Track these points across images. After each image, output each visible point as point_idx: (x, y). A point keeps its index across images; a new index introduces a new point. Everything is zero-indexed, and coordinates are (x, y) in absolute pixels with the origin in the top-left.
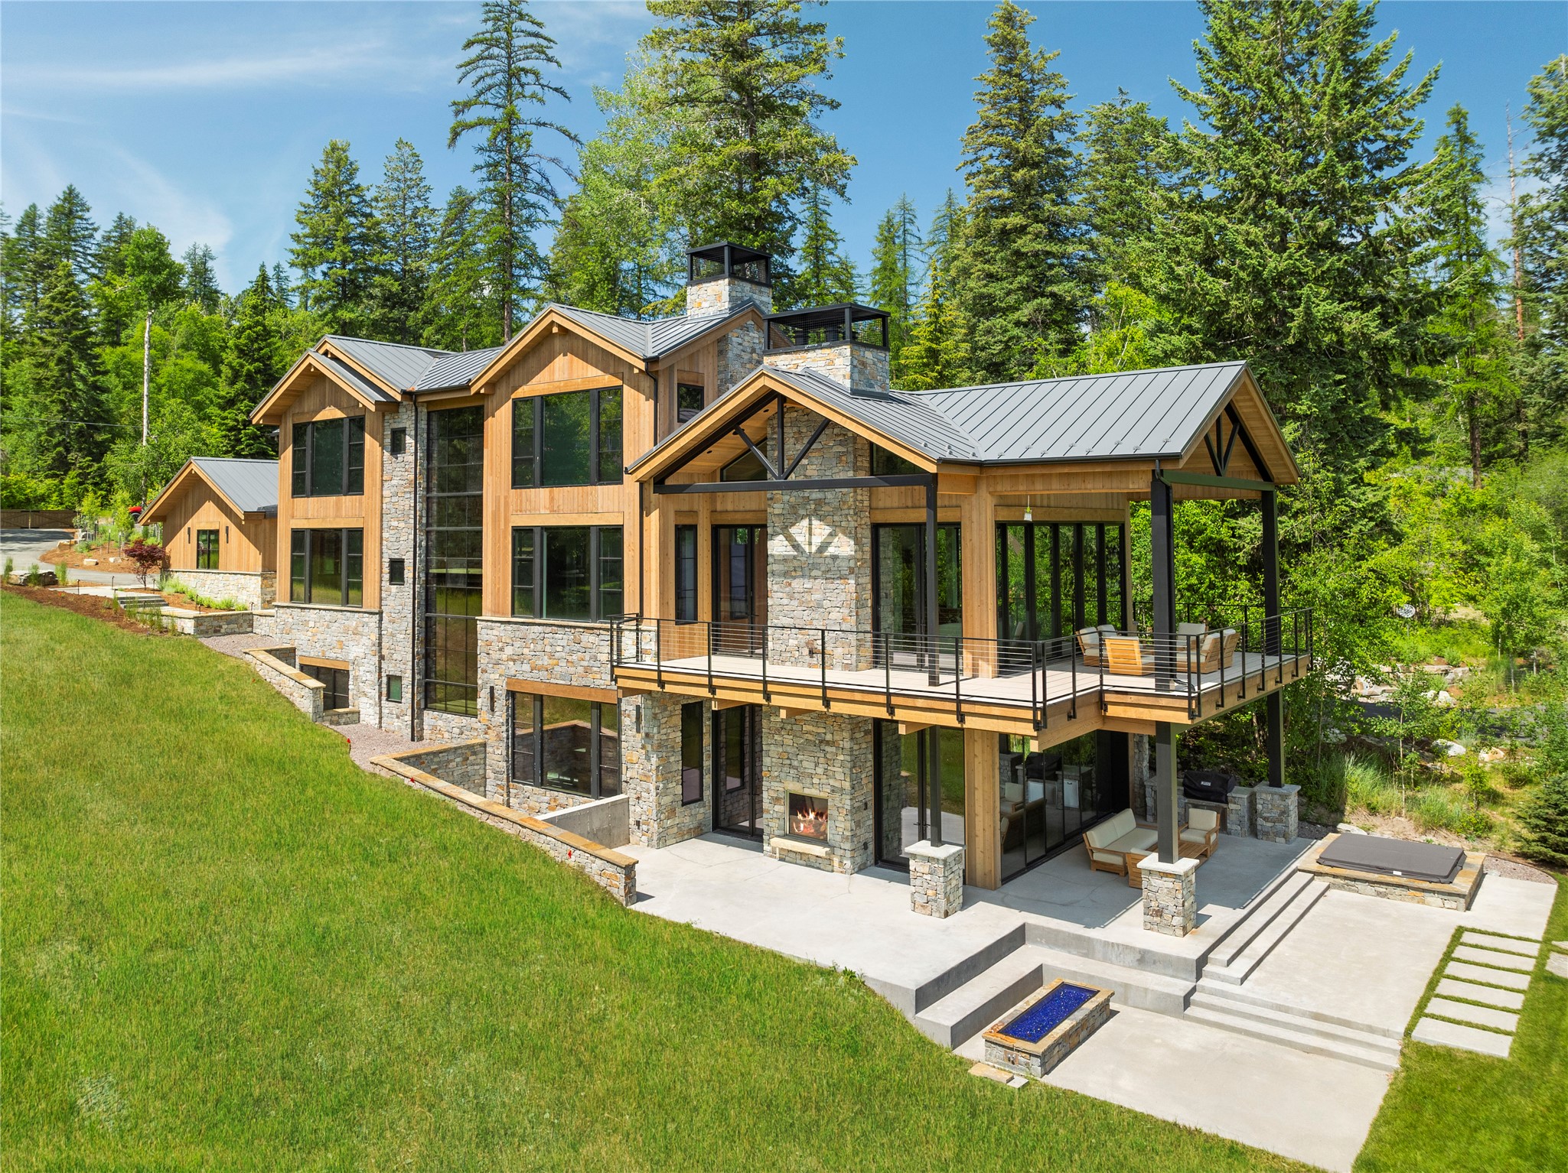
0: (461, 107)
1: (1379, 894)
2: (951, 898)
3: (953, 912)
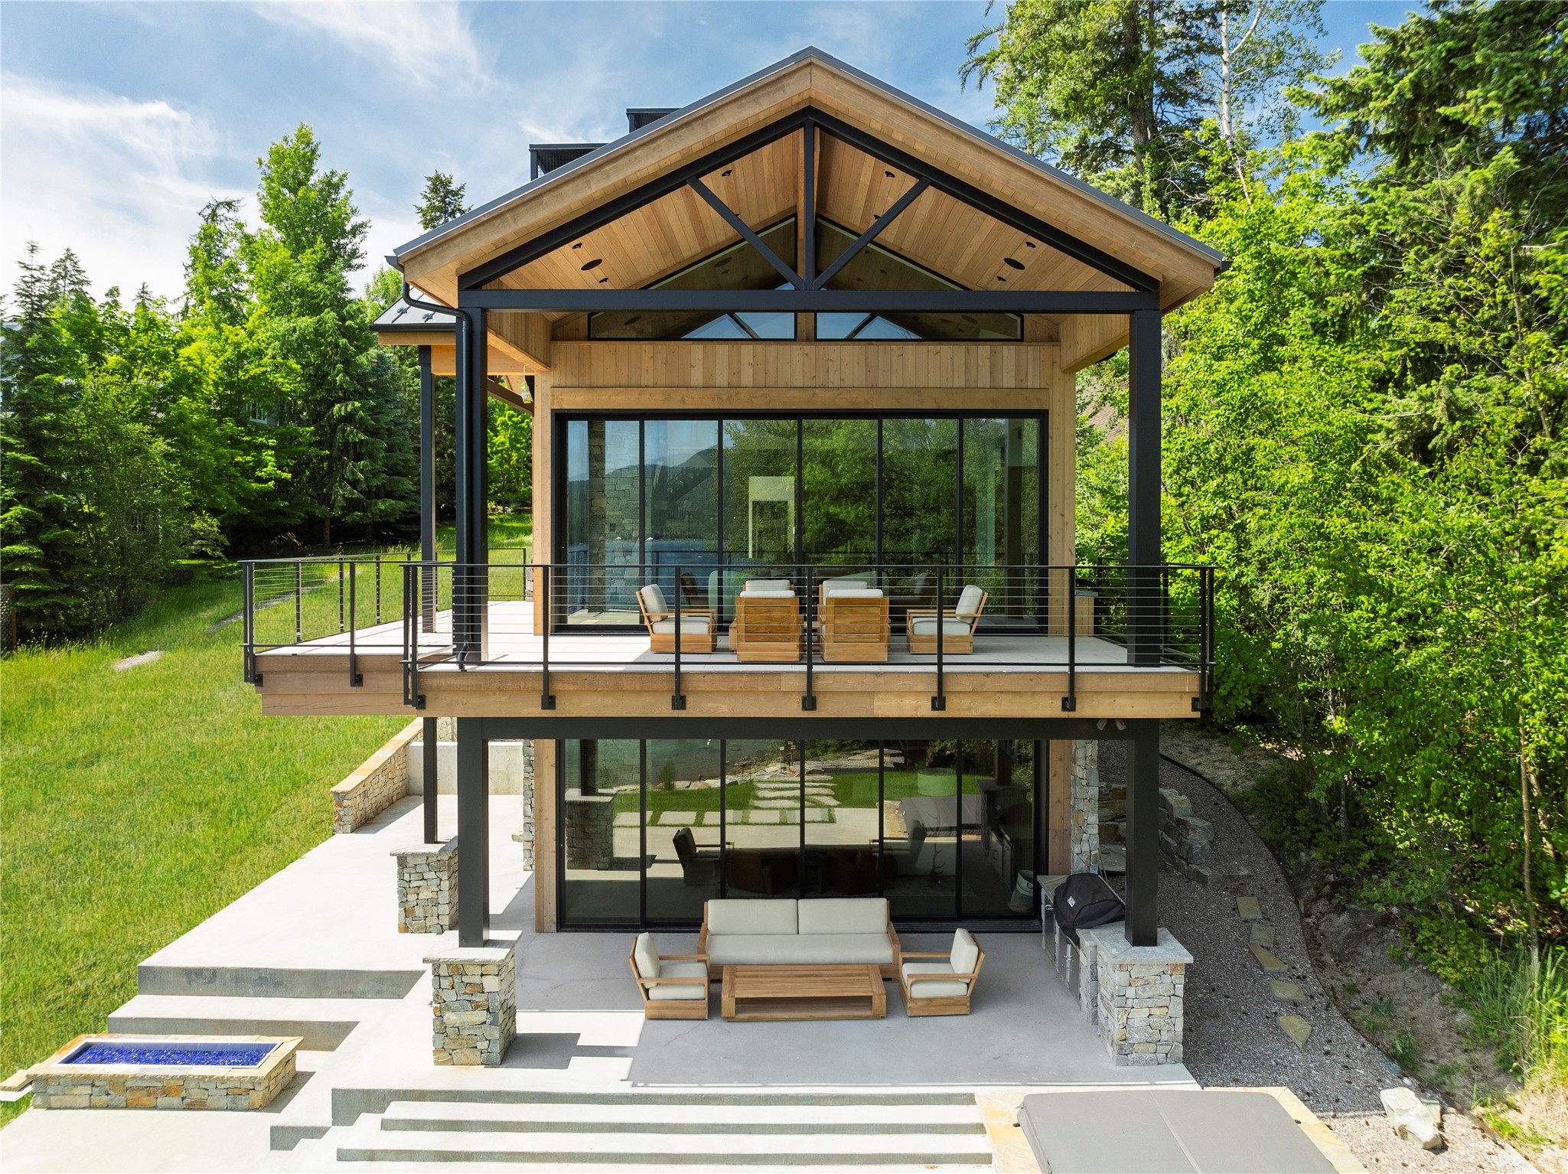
2: (419, 911)
3: (418, 931)
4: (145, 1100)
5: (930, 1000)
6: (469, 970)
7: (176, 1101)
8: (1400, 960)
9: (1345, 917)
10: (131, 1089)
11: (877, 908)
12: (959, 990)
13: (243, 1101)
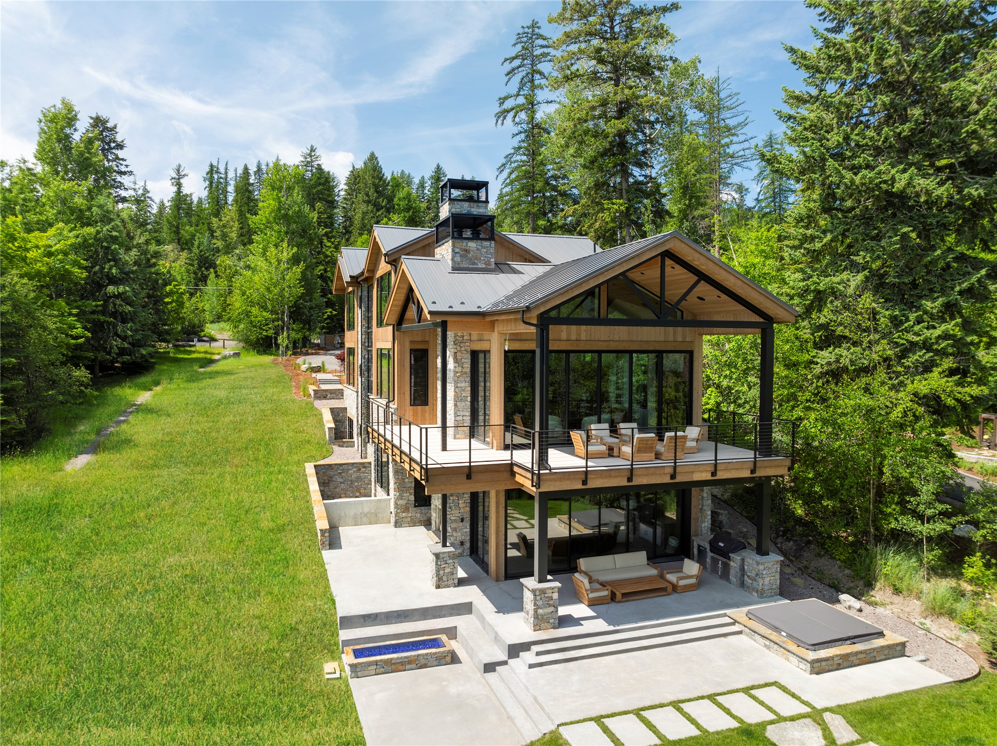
0: (502, 100)
1: (766, 646)
2: (445, 578)
3: (445, 587)
4: (400, 668)
5: (685, 586)
6: (548, 591)
7: (414, 666)
8: (819, 555)
9: (791, 543)
10: (394, 664)
11: (643, 554)
12: (693, 581)
13: (443, 662)
